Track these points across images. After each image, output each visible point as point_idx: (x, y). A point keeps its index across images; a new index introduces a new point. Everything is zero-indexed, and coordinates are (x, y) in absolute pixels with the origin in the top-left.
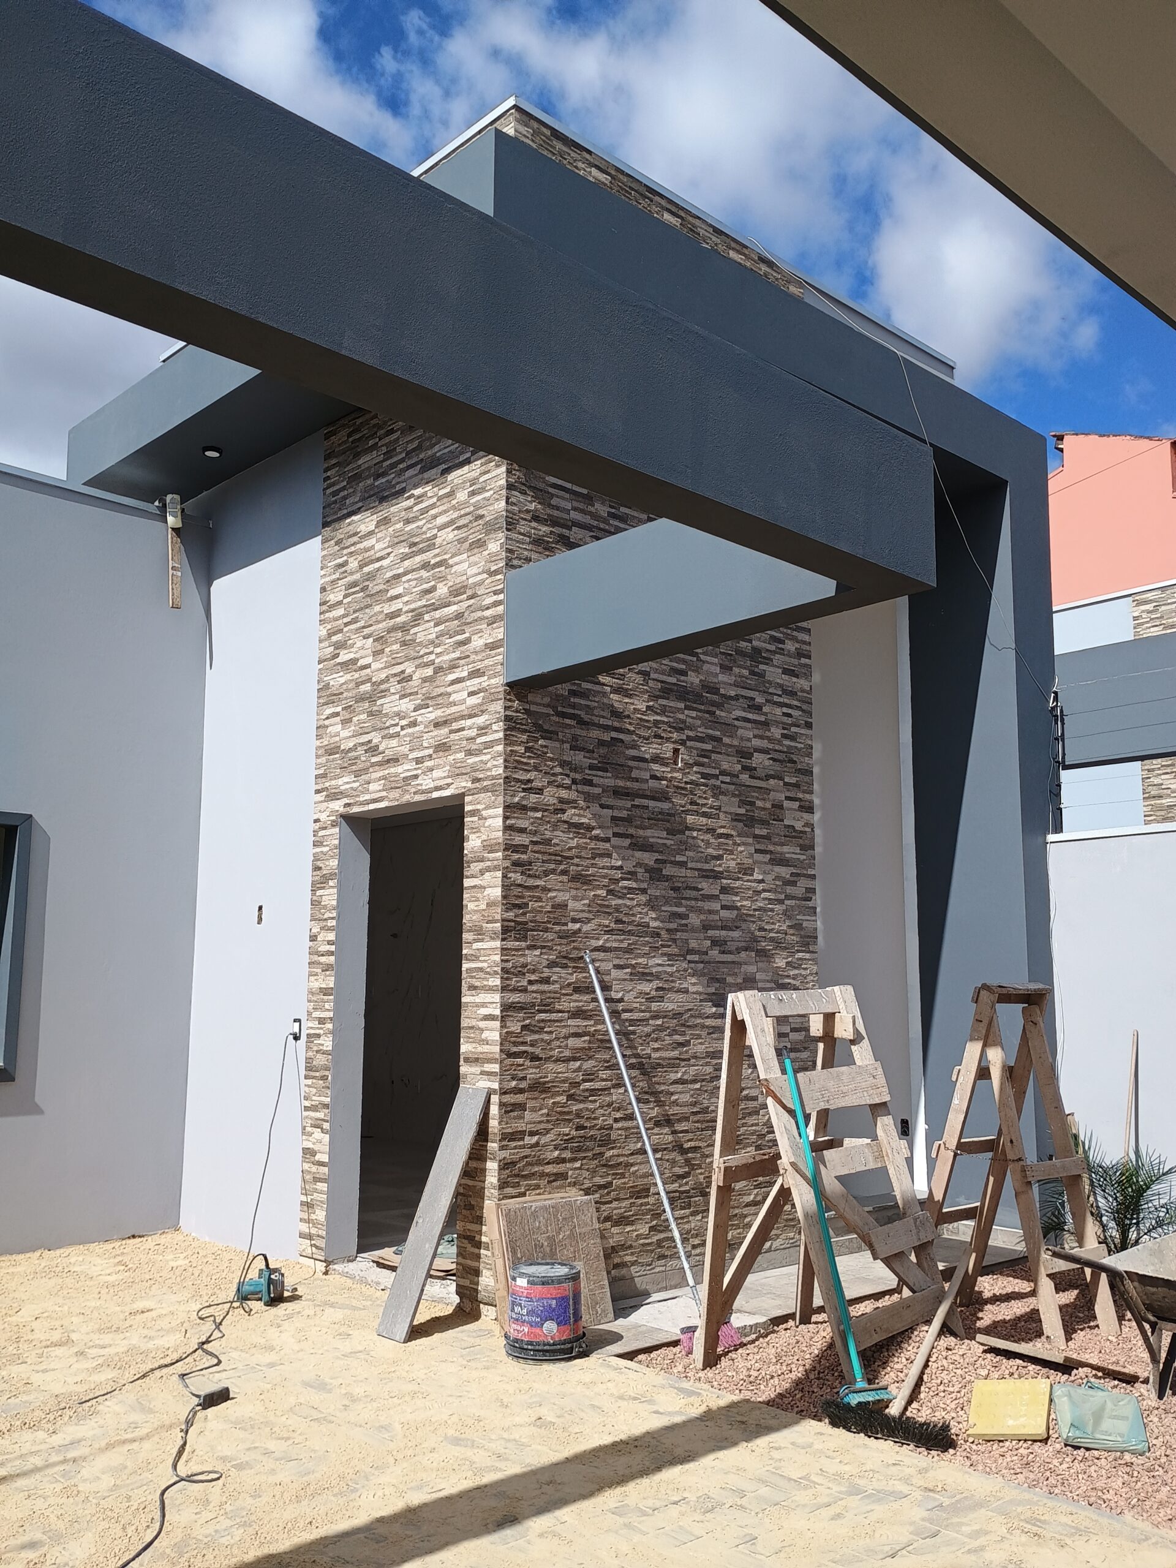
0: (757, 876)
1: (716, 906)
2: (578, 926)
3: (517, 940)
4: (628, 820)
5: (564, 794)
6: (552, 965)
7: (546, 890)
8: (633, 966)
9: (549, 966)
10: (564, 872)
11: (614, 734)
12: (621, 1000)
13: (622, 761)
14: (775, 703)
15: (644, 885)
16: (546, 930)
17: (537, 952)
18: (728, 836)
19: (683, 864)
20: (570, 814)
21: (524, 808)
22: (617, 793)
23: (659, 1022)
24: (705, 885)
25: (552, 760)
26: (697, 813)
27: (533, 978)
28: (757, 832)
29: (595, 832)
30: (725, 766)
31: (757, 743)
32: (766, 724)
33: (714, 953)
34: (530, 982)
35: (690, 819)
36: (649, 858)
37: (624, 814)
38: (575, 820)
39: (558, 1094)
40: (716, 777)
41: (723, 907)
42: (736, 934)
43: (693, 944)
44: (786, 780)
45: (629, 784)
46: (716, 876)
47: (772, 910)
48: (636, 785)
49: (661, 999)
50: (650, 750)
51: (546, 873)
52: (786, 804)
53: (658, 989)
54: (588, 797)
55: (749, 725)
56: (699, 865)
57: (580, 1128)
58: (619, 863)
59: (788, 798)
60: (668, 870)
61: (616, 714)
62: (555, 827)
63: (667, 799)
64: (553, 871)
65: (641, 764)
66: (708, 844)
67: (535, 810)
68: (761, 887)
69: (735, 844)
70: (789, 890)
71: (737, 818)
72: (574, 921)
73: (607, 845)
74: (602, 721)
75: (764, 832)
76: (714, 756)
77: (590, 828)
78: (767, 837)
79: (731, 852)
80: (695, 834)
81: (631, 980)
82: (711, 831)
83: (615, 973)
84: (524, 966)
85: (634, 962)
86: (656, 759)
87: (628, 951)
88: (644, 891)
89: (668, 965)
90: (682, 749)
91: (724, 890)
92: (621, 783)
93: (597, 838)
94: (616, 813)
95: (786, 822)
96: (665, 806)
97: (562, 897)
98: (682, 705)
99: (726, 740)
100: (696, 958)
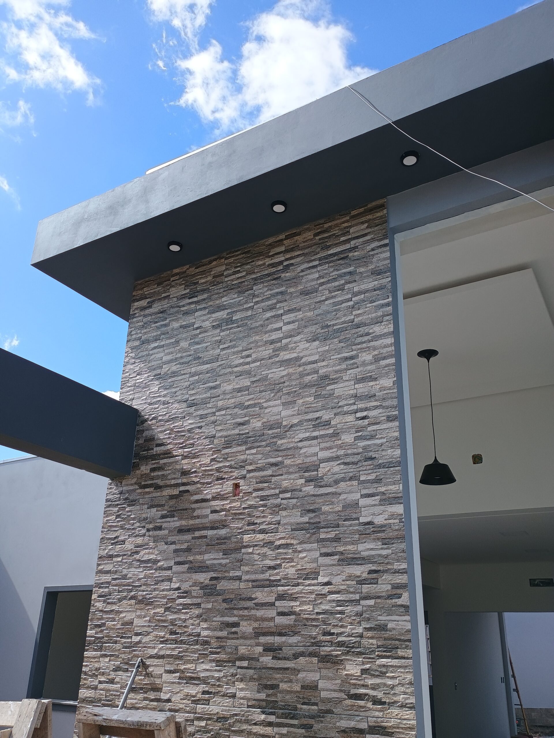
0: (321, 579)
1: (271, 613)
2: (138, 638)
3: (95, 650)
4: (188, 550)
5: (139, 540)
6: (117, 669)
7: (119, 612)
8: (182, 672)
9: (115, 670)
10: (132, 598)
11: (182, 488)
12: (169, 701)
13: (187, 506)
14: (346, 413)
15: (199, 600)
16: (116, 642)
17: (107, 660)
18: (287, 546)
19: (239, 578)
20: (144, 555)
21: (111, 557)
22: (181, 531)
23: (203, 723)
24: (261, 596)
25: (134, 519)
26: (254, 531)
27: (103, 679)
28: (322, 536)
29: (160, 564)
30: (285, 484)
31: (323, 455)
32: (336, 435)
33: (267, 660)
35: (246, 538)
36: (203, 578)
37: (184, 546)
38: (146, 558)
40: (276, 496)
41: (281, 614)
42: (293, 640)
43: (243, 650)
44: (362, 478)
45: (191, 522)
46: (272, 584)
47: (342, 613)
48: (197, 521)
49: (207, 702)
50: (208, 492)
51: (120, 600)
52: (363, 502)
53: (204, 693)
54: (156, 540)
55: (315, 442)
56: (253, 577)
58: (177, 585)
59: (363, 496)
60: (222, 585)
61: (185, 473)
62: (130, 565)
63: (225, 526)
64: (125, 598)
65: (204, 504)
66: (264, 556)
67: (117, 556)
68: (327, 589)
69: (295, 551)
70: (365, 588)
71: (298, 528)
72: (137, 634)
73: (168, 573)
74: (173, 482)
75: (332, 535)
76: (274, 479)
77: (156, 561)
78: (337, 539)
79: (291, 560)
80: (250, 550)
81: (179, 683)
82: (270, 543)
83: (166, 677)
84: (97, 669)
85: (182, 667)
86: (217, 497)
87: (178, 658)
88: (198, 605)
89: (216, 670)
90: (241, 482)
91: (281, 597)
92: (184, 523)
93: (161, 569)
94: (178, 547)
95: (362, 520)
96: (223, 532)
97: (128, 617)
98: (244, 448)
99: (288, 462)
100: (245, 664)
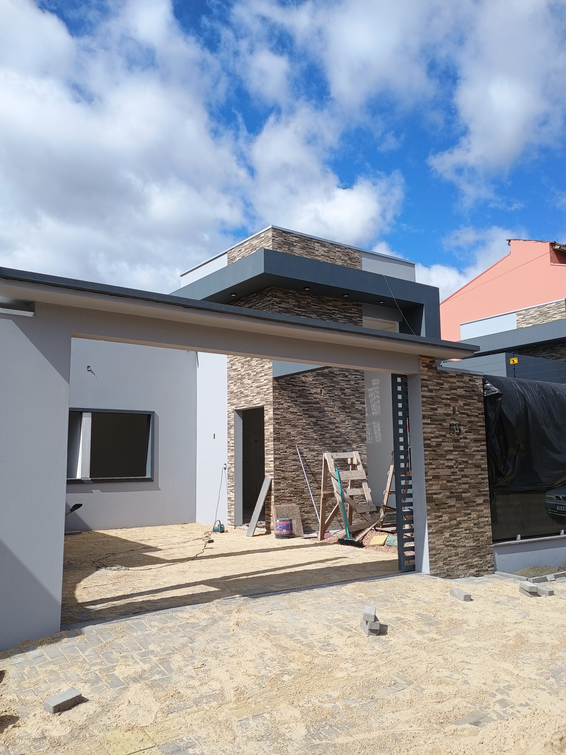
0: (346, 423)
1: (334, 432)
2: (294, 438)
3: (277, 442)
4: (307, 410)
5: (289, 404)
6: (287, 448)
7: (284, 429)
8: (310, 448)
9: (286, 448)
10: (289, 424)
11: (303, 388)
12: (306, 457)
13: (305, 394)
14: (352, 374)
15: (313, 427)
16: (285, 439)
17: (283, 445)
18: (337, 413)
19: (324, 421)
20: (291, 410)
21: (279, 409)
22: (304, 403)
23: (317, 462)
24: (331, 426)
25: (286, 396)
26: (328, 407)
27: (282, 451)
28: (347, 411)
29: (298, 414)
30: (336, 393)
31: (346, 386)
32: (349, 381)
33: (334, 444)
34: (281, 452)
35: (326, 409)
36: (314, 420)
37: (306, 408)
38: (293, 411)
39: (289, 480)
40: (333, 397)
41: (336, 432)
42: (340, 439)
43: (327, 442)
44: (356, 396)
45: (307, 400)
46: (334, 423)
47: (352, 432)
48: (310, 401)
49: (318, 456)
50: (313, 391)
51: (285, 425)
52: (356, 402)
53: (317, 454)
54: (296, 405)
55: (344, 381)
56: (329, 421)
57: (295, 489)
58: (305, 421)
59: (356, 401)
60: (319, 423)
61: (303, 382)
62: (287, 413)
63: (319, 404)
64: (287, 424)
65: (311, 395)
66: (331, 415)
67: (281, 409)
68: (348, 426)
69: (340, 414)
70: (357, 426)
71: (340, 407)
72: (293, 437)
73: (302, 417)
74: (299, 385)
75: (349, 411)
76: (333, 391)
77: (296, 413)
78: (350, 412)
79: (339, 417)
80: (327, 412)
81: (309, 452)
82: (332, 411)
83: (304, 450)
84: (280, 448)
86: (315, 393)
87: (308, 444)
88: (312, 428)
90: (323, 390)
91: (336, 427)
92: (305, 400)
93: (298, 415)
94: (304, 408)
95: (356, 407)
96: (318, 405)
97: (289, 431)
98: (323, 378)
99: (336, 386)
100: (328, 445)
